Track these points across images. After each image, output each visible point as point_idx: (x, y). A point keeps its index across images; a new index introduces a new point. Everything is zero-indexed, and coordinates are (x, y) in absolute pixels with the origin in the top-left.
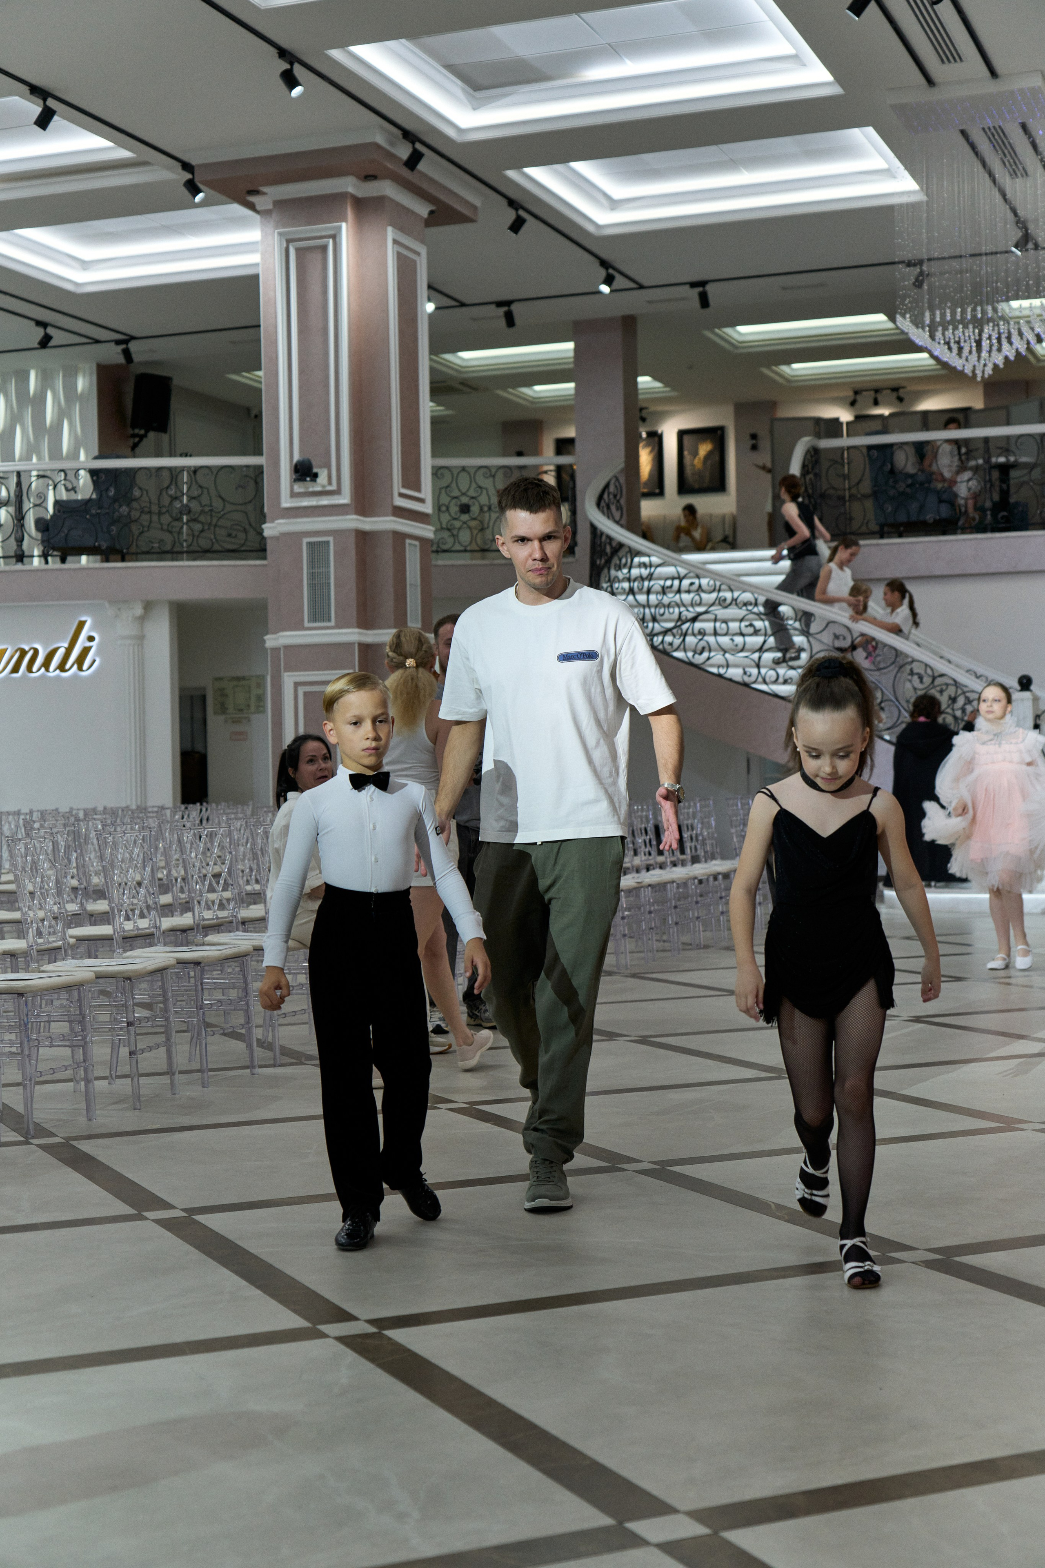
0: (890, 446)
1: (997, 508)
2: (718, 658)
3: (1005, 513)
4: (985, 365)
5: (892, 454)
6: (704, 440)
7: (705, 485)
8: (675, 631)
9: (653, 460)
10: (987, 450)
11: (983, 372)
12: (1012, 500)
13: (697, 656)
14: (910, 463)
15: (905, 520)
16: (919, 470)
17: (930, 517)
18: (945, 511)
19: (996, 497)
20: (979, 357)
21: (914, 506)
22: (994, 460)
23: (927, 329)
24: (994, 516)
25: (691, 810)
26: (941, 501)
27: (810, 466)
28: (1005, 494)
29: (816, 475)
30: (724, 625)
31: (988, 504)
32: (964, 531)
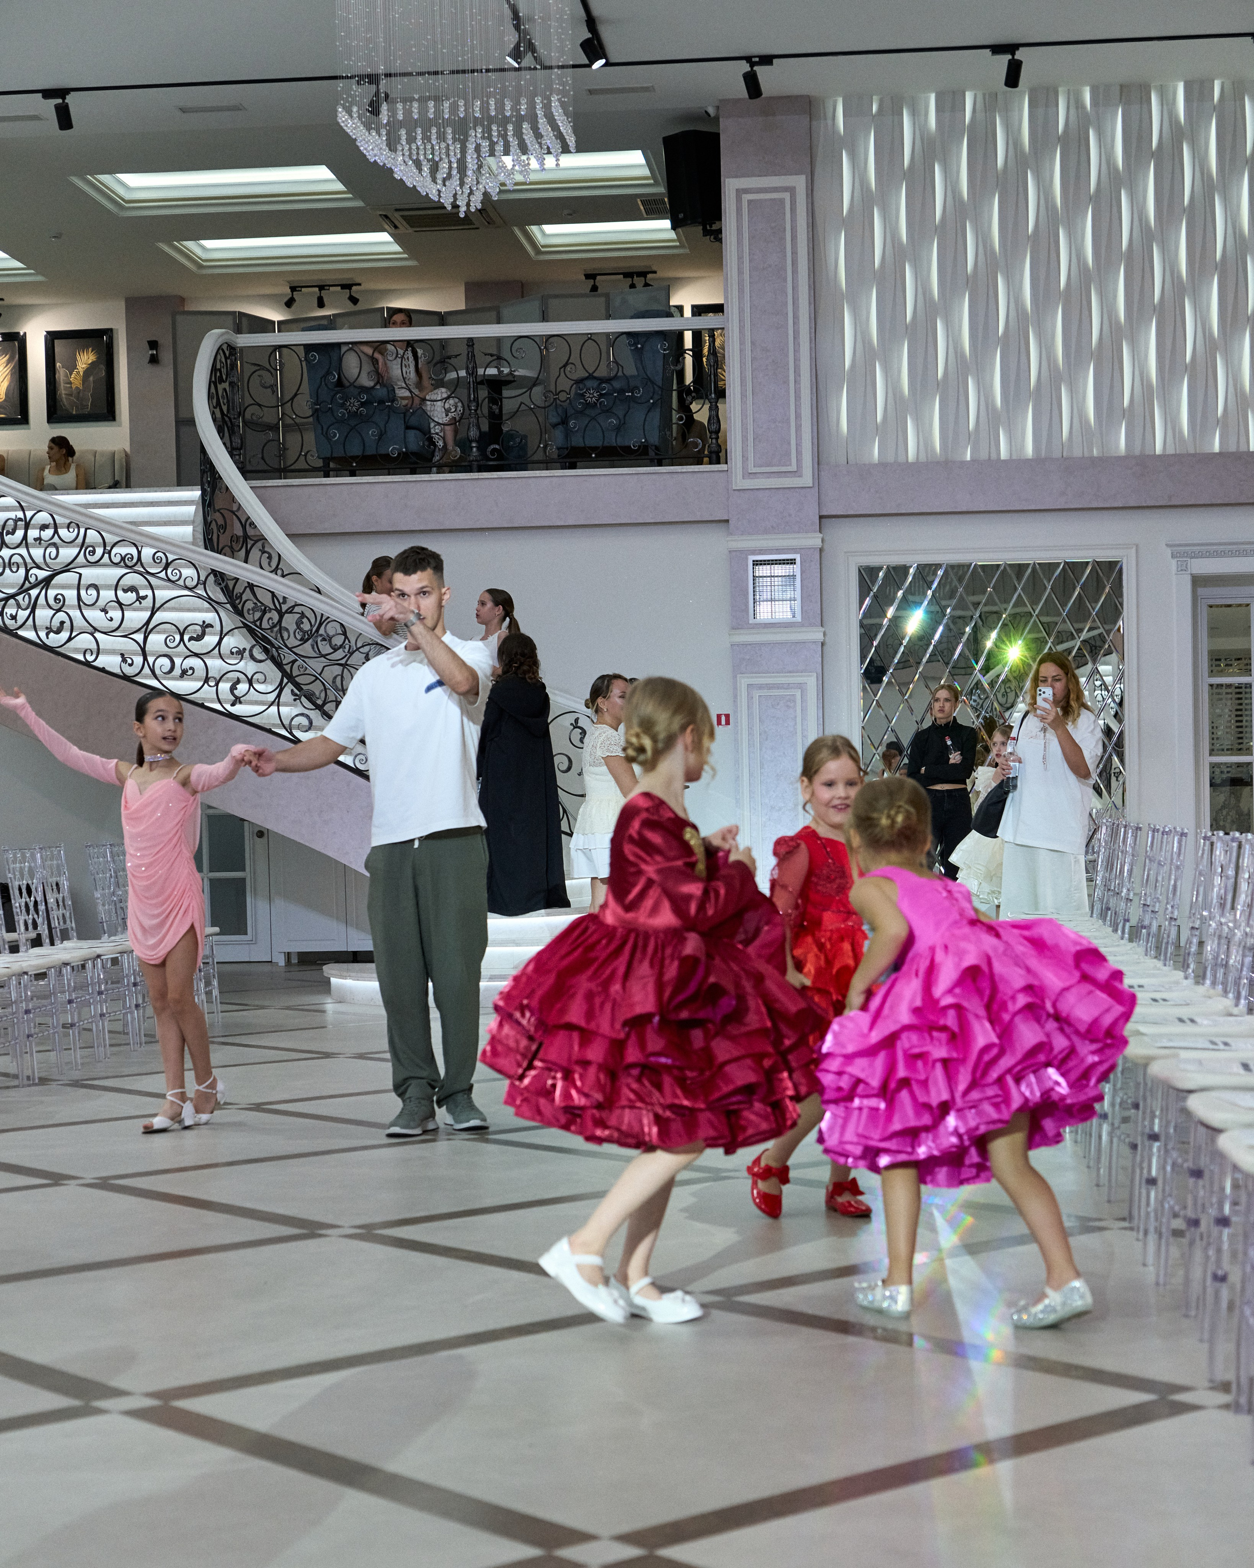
0: (338, 345)
1: (484, 440)
2: (84, 640)
3: (497, 447)
4: (471, 193)
5: (340, 359)
6: (84, 348)
7: (86, 411)
8: (20, 598)
9: (12, 373)
10: (471, 357)
11: (468, 205)
12: (505, 429)
13: (52, 635)
14: (364, 375)
15: (360, 453)
16: (378, 382)
17: (393, 449)
18: (414, 441)
19: (485, 427)
20: (462, 184)
21: (371, 433)
22: (481, 371)
23: (384, 132)
24: (482, 449)
25: (55, 862)
26: (408, 427)
27: (224, 371)
28: (496, 419)
29: (232, 384)
30: (93, 592)
31: (473, 433)
32: (441, 469)
